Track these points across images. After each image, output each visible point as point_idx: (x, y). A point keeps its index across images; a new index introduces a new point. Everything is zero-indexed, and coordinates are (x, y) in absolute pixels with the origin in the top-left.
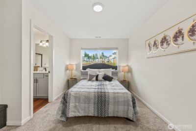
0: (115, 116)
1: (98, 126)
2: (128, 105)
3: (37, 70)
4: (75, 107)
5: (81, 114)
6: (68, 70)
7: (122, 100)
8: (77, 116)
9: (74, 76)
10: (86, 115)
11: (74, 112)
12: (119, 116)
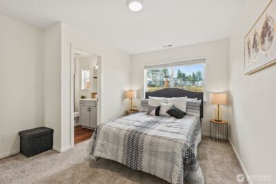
0: (152, 173)
1: (125, 179)
2: (173, 162)
3: (94, 98)
4: (103, 145)
5: (108, 156)
6: (126, 98)
7: (162, 149)
8: (103, 157)
9: (134, 107)
10: (114, 159)
11: (101, 152)
12: (158, 176)
